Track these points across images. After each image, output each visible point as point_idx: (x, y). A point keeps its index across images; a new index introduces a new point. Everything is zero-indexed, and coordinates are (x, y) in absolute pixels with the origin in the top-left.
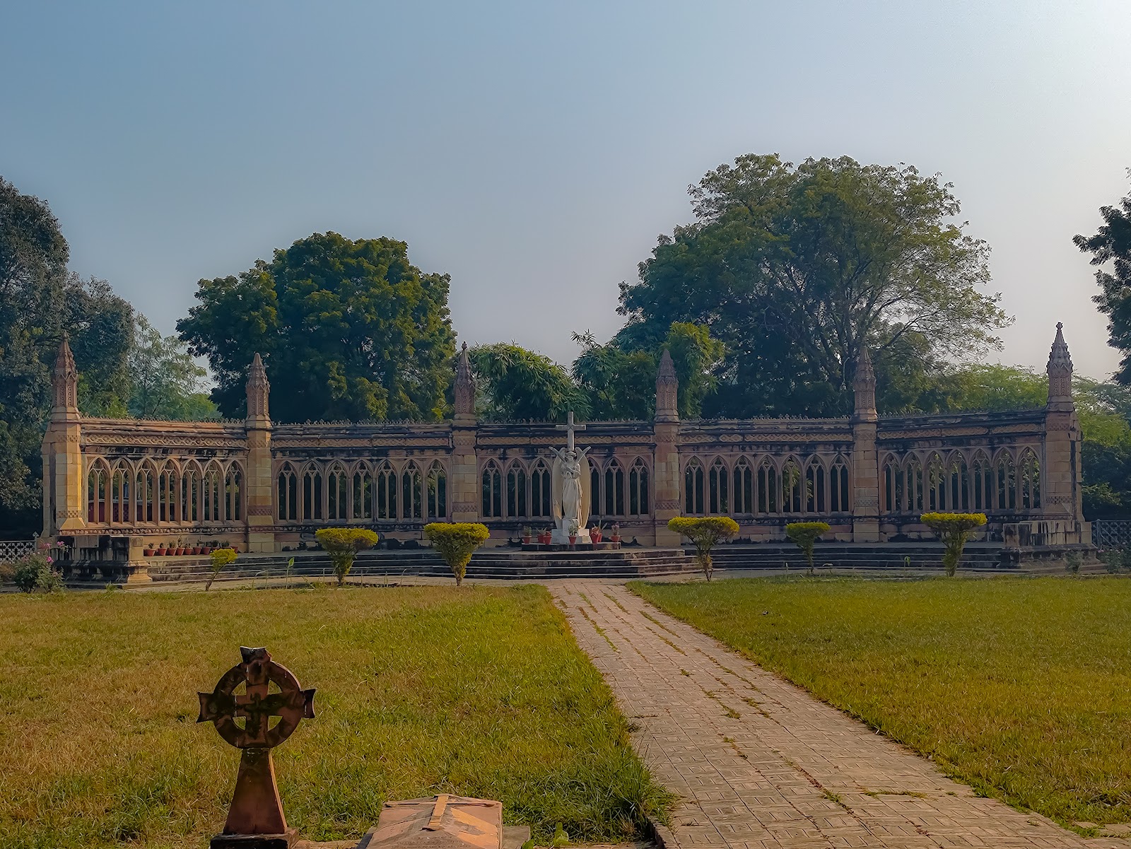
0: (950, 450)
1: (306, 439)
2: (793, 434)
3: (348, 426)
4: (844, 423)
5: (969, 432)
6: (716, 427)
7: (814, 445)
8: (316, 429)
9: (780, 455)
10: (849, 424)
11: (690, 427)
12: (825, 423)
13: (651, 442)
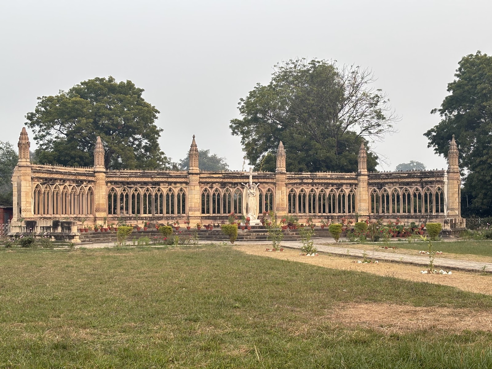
0: (402, 188)
1: (122, 177)
2: (333, 179)
3: (141, 171)
4: (354, 175)
5: (412, 180)
6: (301, 176)
7: (342, 184)
8: (126, 172)
9: (327, 188)
10: (356, 176)
11: (291, 175)
12: (346, 175)
13: (275, 182)
